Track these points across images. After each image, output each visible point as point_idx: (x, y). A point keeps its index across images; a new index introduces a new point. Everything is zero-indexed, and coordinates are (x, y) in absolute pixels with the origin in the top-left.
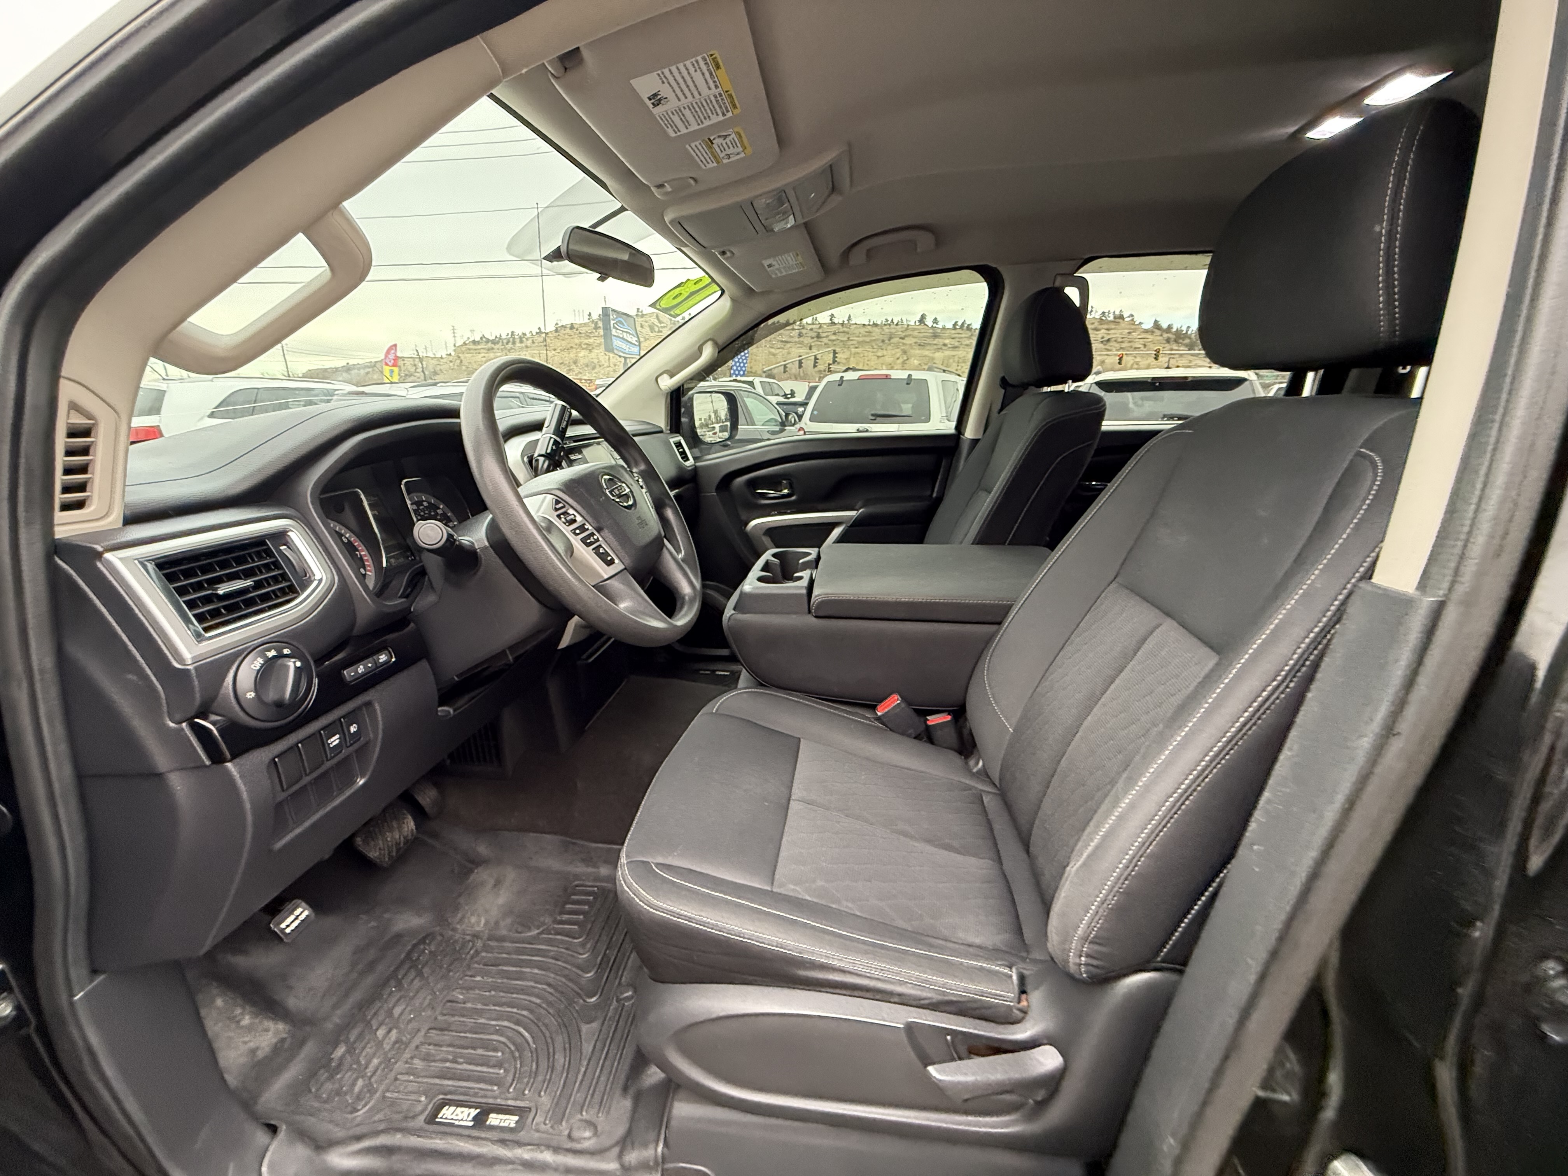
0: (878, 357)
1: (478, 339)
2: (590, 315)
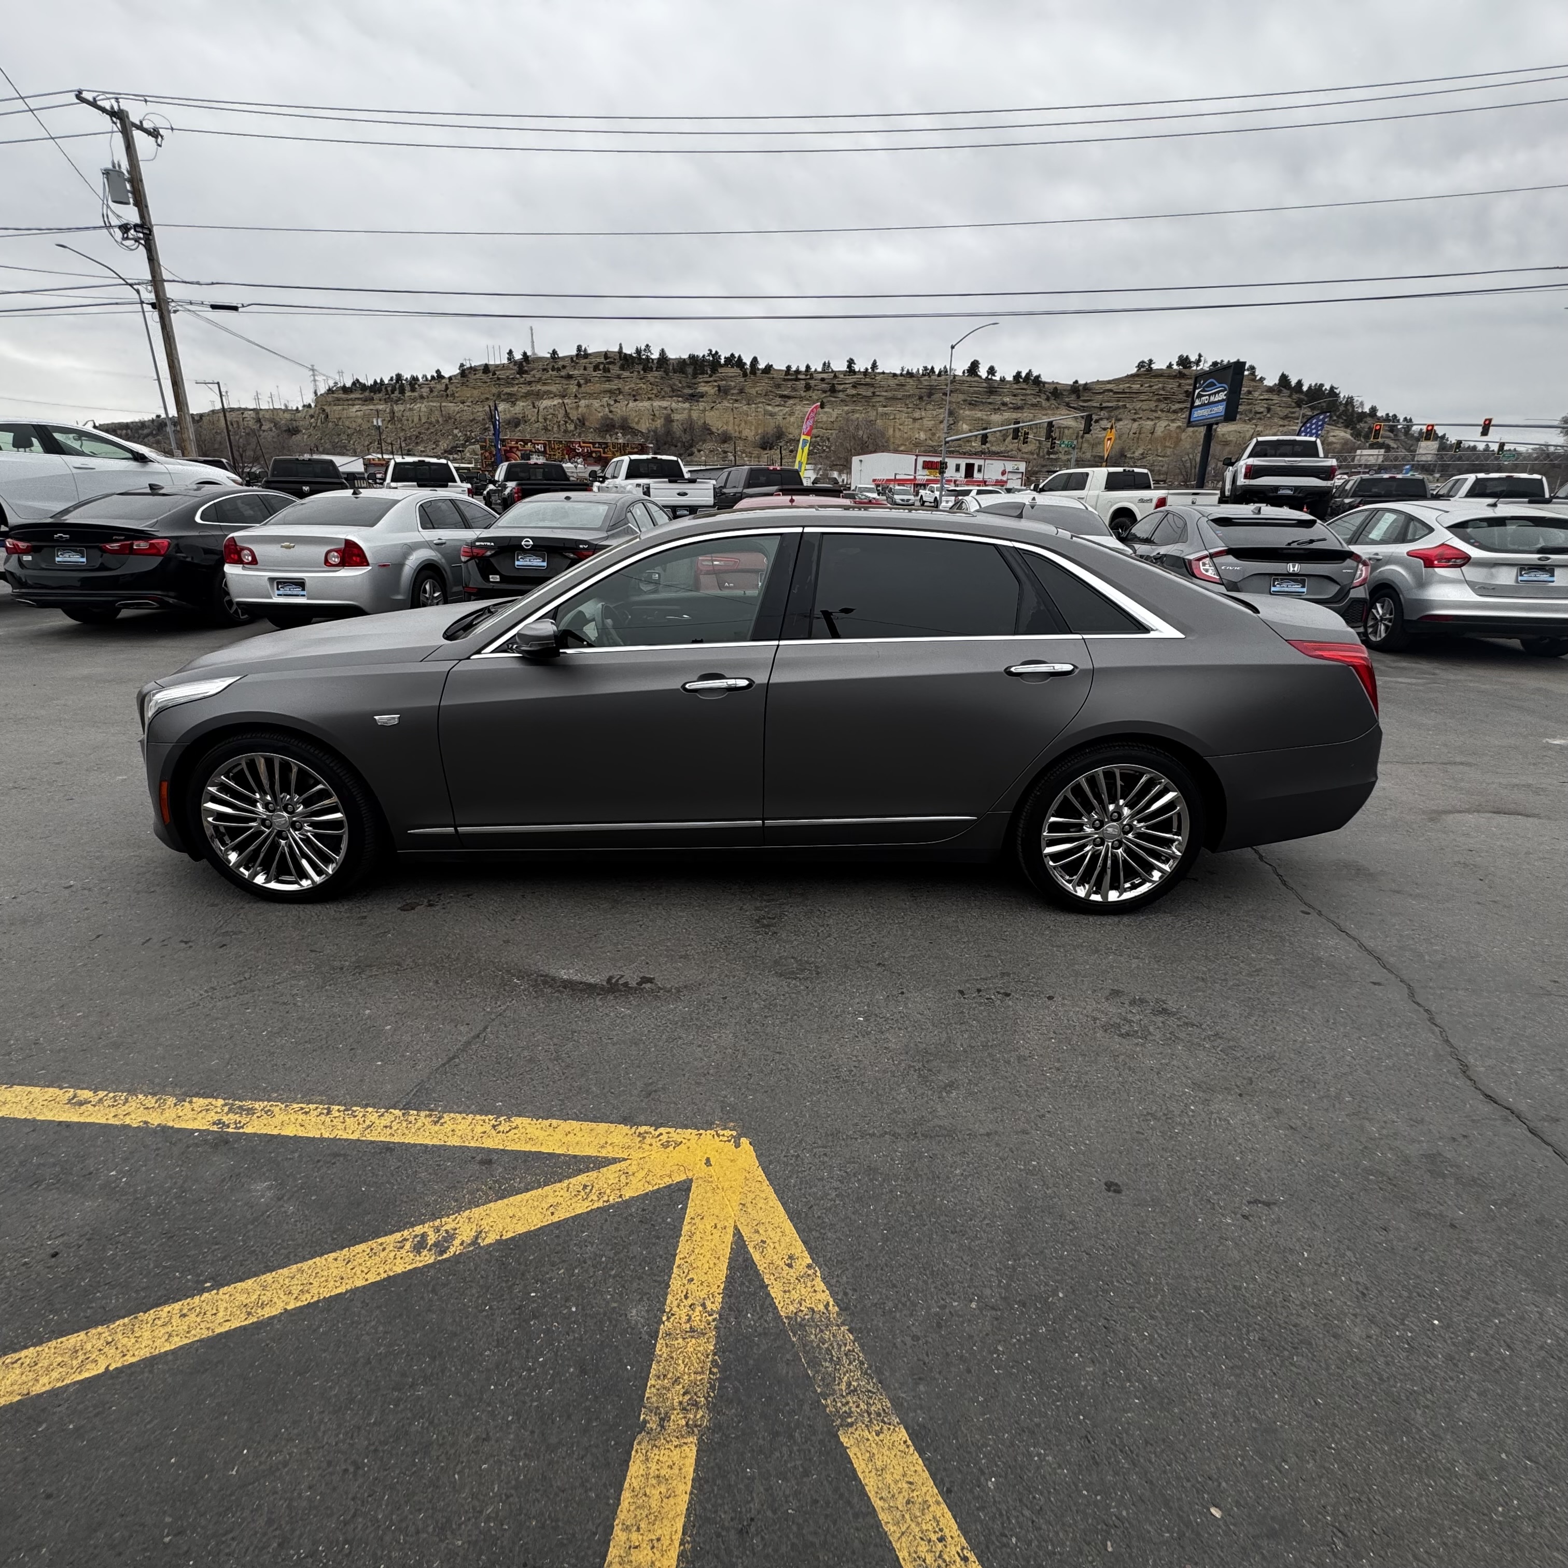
0: (915, 420)
1: (349, 384)
2: (510, 353)
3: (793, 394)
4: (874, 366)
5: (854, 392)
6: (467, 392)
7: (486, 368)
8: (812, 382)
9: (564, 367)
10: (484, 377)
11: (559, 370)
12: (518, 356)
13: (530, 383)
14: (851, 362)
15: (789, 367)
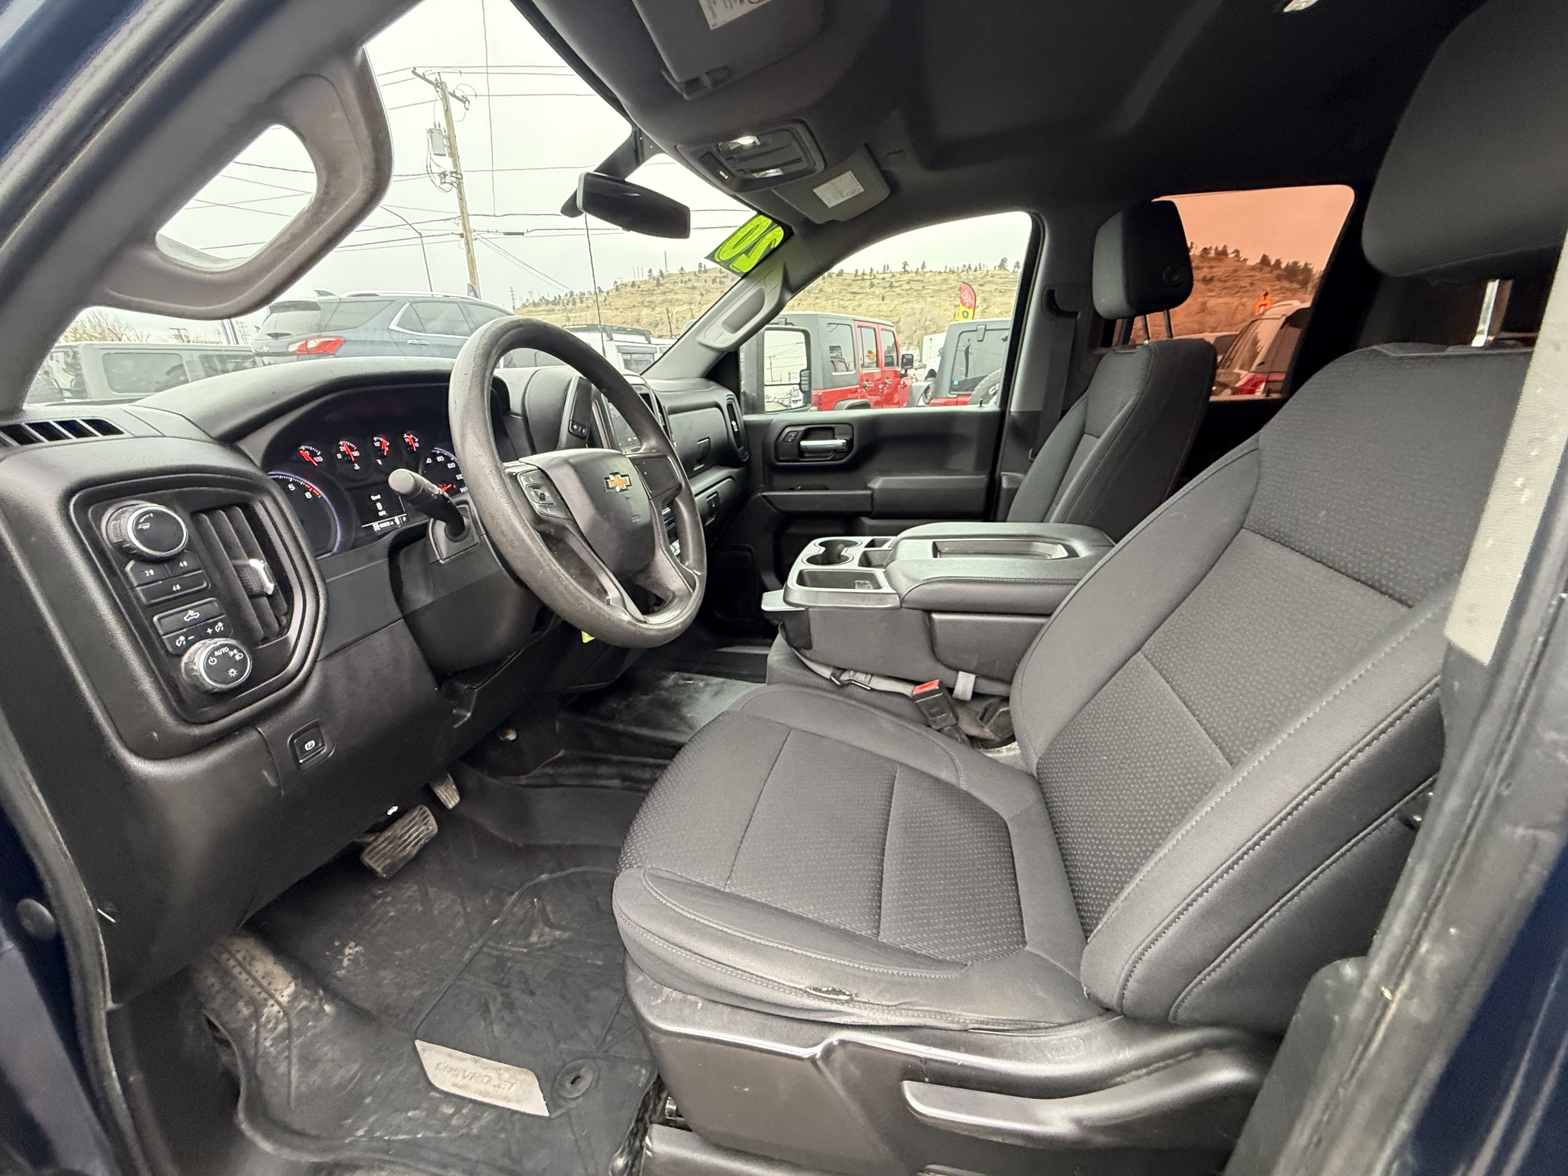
3: (860, 291)
4: (923, 267)
5: (908, 287)
6: (619, 302)
7: (633, 285)
8: (875, 281)
9: (690, 280)
10: (633, 290)
11: (686, 282)
12: (656, 273)
13: (664, 293)
14: (905, 264)
15: (857, 271)
